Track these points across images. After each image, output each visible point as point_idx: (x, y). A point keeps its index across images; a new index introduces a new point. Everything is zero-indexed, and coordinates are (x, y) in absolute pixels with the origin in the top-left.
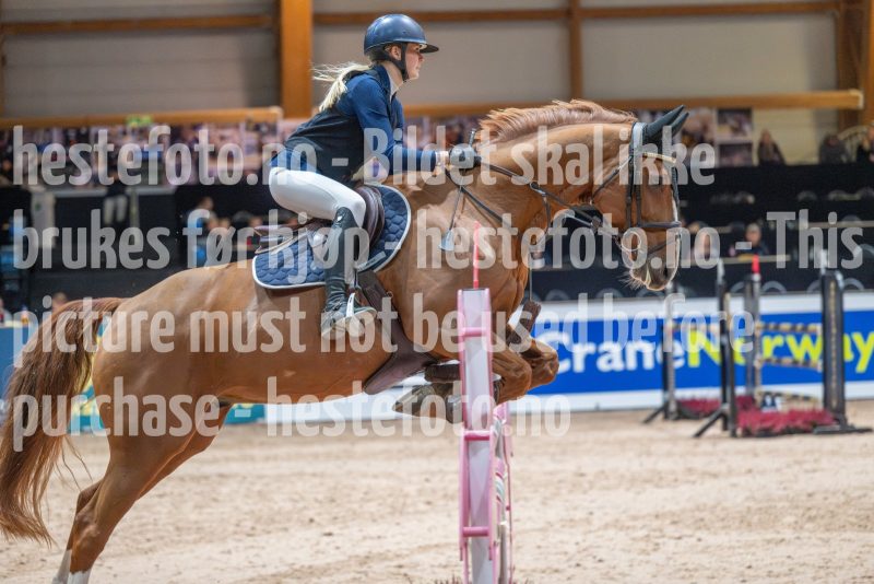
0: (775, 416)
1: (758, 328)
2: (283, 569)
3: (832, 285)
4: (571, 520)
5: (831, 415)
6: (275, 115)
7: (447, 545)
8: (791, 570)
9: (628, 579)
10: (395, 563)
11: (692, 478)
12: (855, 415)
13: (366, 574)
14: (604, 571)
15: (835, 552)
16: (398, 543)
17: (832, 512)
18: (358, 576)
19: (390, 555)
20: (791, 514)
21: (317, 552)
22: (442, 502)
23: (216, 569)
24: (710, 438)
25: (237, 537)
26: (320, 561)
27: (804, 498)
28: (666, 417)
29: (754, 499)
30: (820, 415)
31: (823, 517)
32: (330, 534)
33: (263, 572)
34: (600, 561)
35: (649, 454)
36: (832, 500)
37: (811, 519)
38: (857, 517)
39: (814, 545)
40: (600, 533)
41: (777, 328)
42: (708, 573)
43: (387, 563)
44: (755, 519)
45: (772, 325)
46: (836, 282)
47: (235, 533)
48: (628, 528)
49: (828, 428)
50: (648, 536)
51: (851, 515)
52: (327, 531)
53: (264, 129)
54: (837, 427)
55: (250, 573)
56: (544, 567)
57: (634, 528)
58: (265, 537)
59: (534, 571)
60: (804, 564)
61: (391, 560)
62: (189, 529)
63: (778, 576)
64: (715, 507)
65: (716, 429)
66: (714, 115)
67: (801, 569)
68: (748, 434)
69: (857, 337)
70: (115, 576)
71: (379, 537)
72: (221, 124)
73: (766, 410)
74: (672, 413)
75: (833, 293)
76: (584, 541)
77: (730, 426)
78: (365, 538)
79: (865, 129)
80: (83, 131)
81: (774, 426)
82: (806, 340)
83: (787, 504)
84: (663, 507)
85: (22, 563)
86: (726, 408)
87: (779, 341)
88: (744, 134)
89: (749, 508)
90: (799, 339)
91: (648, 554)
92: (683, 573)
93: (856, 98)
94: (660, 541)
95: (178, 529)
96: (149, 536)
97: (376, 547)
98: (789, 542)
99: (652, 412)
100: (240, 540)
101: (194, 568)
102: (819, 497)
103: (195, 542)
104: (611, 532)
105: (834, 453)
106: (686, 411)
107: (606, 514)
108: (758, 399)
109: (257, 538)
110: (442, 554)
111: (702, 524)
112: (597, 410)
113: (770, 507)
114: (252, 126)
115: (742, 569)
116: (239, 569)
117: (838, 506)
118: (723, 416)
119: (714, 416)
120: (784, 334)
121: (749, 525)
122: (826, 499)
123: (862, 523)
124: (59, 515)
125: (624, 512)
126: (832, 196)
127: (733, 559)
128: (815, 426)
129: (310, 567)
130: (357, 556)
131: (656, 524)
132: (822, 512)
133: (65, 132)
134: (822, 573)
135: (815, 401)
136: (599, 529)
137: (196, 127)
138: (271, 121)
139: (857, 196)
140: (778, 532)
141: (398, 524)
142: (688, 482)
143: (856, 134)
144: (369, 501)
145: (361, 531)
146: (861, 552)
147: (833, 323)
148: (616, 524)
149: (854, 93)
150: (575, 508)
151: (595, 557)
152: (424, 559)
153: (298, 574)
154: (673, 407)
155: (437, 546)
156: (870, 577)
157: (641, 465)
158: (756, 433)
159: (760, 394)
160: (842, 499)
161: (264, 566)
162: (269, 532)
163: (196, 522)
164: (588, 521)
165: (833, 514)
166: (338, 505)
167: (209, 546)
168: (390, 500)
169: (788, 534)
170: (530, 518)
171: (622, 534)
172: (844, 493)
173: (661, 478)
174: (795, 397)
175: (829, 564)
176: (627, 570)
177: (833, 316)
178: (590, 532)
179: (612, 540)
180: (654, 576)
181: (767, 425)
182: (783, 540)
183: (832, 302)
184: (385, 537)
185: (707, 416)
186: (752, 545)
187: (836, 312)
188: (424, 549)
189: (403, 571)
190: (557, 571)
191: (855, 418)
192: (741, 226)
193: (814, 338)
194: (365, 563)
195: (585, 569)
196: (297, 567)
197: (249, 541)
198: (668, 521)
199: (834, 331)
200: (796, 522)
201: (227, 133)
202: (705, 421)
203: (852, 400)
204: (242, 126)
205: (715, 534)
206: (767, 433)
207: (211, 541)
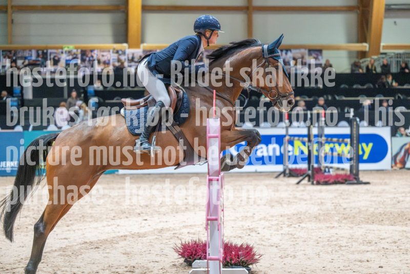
0: (330, 176)
1: (324, 140)
2: (127, 233)
3: (355, 123)
4: (246, 217)
5: (353, 176)
6: (125, 47)
7: (195, 225)
8: (337, 239)
9: (270, 241)
10: (173, 232)
11: (296, 201)
12: (362, 177)
13: (161, 237)
14: (260, 238)
15: (355, 232)
16: (174, 224)
17: (354, 216)
18: (158, 237)
19: (171, 229)
20: (337, 216)
21: (141, 227)
22: (192, 208)
23: (99, 233)
24: (302, 184)
25: (107, 220)
26: (142, 231)
27: (342, 210)
28: (285, 176)
29: (321, 210)
30: (349, 176)
31: (350, 218)
32: (146, 220)
33: (118, 234)
34: (258, 233)
35: (277, 191)
36: (354, 211)
37: (345, 219)
38: (364, 218)
39: (347, 229)
40: (258, 222)
41: (331, 140)
42: (303, 239)
43: (170, 232)
44: (322, 218)
45: (329, 139)
46: (357, 122)
47: (107, 218)
48: (270, 220)
49: (351, 182)
50: (278, 224)
51: (362, 217)
52: (145, 218)
53: (120, 52)
54: (355, 182)
55: (113, 235)
56: (235, 236)
57: (272, 220)
58: (119, 220)
59: (231, 237)
60: (342, 237)
61: (172, 231)
62: (87, 216)
63: (332, 241)
64: (305, 213)
65: (306, 181)
66: (307, 52)
67: (342, 239)
68: (318, 183)
69: (364, 145)
70: (57, 235)
71: (166, 222)
72: (102, 50)
73: (326, 174)
74: (287, 174)
75: (355, 126)
76: (252, 225)
77: (311, 180)
78: (160, 222)
79: (369, 59)
80: (45, 51)
81: (329, 181)
82: (343, 145)
83: (335, 212)
84: (284, 212)
85: (18, 229)
86: (310, 172)
87: (332, 145)
88: (319, 60)
89: (319, 213)
90: (340, 145)
91: (278, 231)
92: (292, 239)
93: (365, 46)
94: (283, 226)
95: (83, 216)
96: (71, 219)
97: (165, 226)
98: (336, 228)
99: (279, 173)
100: (109, 221)
101: (90, 232)
102: (348, 210)
103: (90, 222)
104: (263, 222)
105: (354, 192)
106: (293, 173)
107: (260, 214)
108: (323, 169)
109: (116, 221)
110: (193, 229)
111: (300, 219)
112: (256, 172)
113: (328, 213)
114: (115, 51)
115: (317, 238)
116: (109, 233)
117: (356, 214)
118: (308, 176)
119: (304, 176)
120: (334, 143)
121: (320, 220)
122: (351, 210)
123: (367, 221)
124: (33, 209)
125: (268, 214)
126: (355, 87)
127: (313, 234)
128: (346, 181)
129: (138, 233)
130: (157, 229)
131: (281, 219)
132: (350, 216)
133: (37, 51)
134: (350, 240)
135: (347, 170)
136: (258, 221)
137: (92, 51)
138: (123, 50)
139: (365, 87)
140: (332, 224)
141: (174, 216)
142: (294, 202)
143: (365, 61)
144: (162, 207)
145: (159, 219)
146: (366, 233)
147: (355, 139)
148: (265, 219)
149: (365, 44)
150: (248, 212)
151: (256, 232)
152: (185, 231)
153: (134, 236)
154: (287, 172)
155: (190, 226)
156: (370, 243)
157: (275, 195)
158: (321, 183)
159: (324, 167)
160: (358, 210)
161: (119, 232)
162: (121, 219)
163: (91, 214)
164: (253, 217)
165: (354, 217)
166: (149, 208)
167: (96, 223)
168: (171, 207)
169: (336, 224)
170: (229, 215)
171: (267, 222)
172: (359, 208)
173: (283, 201)
174: (338, 169)
175: (353, 237)
176: (269, 237)
177: (355, 136)
178: (254, 221)
179: (263, 225)
180: (281, 240)
181: (326, 180)
182: (333, 227)
183: (355, 130)
184: (169, 222)
185: (301, 176)
186: (320, 229)
187: (356, 134)
188: (185, 227)
189: (176, 235)
190: (240, 237)
191: (363, 178)
192: (317, 98)
193: (346, 145)
194: (161, 232)
195: (252, 236)
196: (133, 233)
197: (113, 222)
198: (286, 218)
199: (355, 142)
200: (339, 220)
201: (105, 54)
202: (301, 178)
203: (361, 171)
204: (111, 51)
205: (306, 224)
206: (326, 183)
207: (97, 222)
